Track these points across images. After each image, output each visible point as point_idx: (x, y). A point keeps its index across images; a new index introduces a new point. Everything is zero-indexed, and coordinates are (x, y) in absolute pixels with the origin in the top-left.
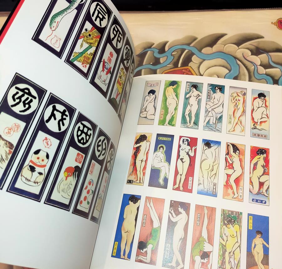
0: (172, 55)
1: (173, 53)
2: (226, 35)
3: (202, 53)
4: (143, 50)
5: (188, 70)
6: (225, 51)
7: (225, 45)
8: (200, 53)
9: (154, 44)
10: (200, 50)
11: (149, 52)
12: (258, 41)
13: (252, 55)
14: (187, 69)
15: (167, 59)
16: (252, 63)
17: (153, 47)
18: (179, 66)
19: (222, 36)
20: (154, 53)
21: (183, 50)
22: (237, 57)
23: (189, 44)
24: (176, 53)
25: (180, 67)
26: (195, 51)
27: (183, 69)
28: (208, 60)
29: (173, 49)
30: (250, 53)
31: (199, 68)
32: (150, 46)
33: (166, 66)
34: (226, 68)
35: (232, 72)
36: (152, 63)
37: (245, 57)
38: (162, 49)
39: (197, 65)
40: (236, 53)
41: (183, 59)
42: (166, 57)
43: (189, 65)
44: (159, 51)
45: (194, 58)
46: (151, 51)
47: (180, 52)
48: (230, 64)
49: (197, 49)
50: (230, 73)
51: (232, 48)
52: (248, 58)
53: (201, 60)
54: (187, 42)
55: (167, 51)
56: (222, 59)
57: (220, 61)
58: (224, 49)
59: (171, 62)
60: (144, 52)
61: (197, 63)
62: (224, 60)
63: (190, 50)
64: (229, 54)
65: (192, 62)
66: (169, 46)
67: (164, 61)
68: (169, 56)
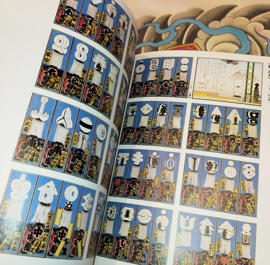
0: (175, 30)
1: (177, 28)
3: (209, 27)
4: (143, 25)
5: (193, 47)
6: (234, 25)
7: (234, 19)
8: (207, 28)
9: (155, 18)
10: (207, 25)
11: (150, 27)
13: (265, 29)
14: (192, 46)
15: (169, 35)
16: (265, 39)
17: (154, 21)
18: (184, 42)
19: (232, 8)
20: (155, 28)
21: (188, 25)
22: (248, 32)
23: (194, 18)
24: (180, 28)
25: (185, 44)
26: (201, 25)
27: (188, 46)
30: (262, 27)
31: (205, 44)
32: (150, 21)
33: (168, 43)
34: (236, 44)
35: (242, 48)
36: (152, 40)
37: (258, 32)
38: (164, 24)
39: (204, 42)
40: (247, 27)
42: (169, 33)
43: (194, 42)
44: (161, 26)
45: (200, 34)
46: (151, 26)
47: (184, 27)
48: (241, 40)
49: (203, 23)
51: (242, 22)
52: (260, 33)
53: (208, 36)
54: (192, 16)
55: (170, 26)
56: (231, 34)
57: (229, 36)
58: (234, 23)
59: (174, 38)
60: (144, 28)
61: (203, 39)
62: (233, 36)
63: (195, 25)
64: (239, 28)
65: (198, 38)
66: (172, 19)
67: (166, 37)
68: (172, 31)
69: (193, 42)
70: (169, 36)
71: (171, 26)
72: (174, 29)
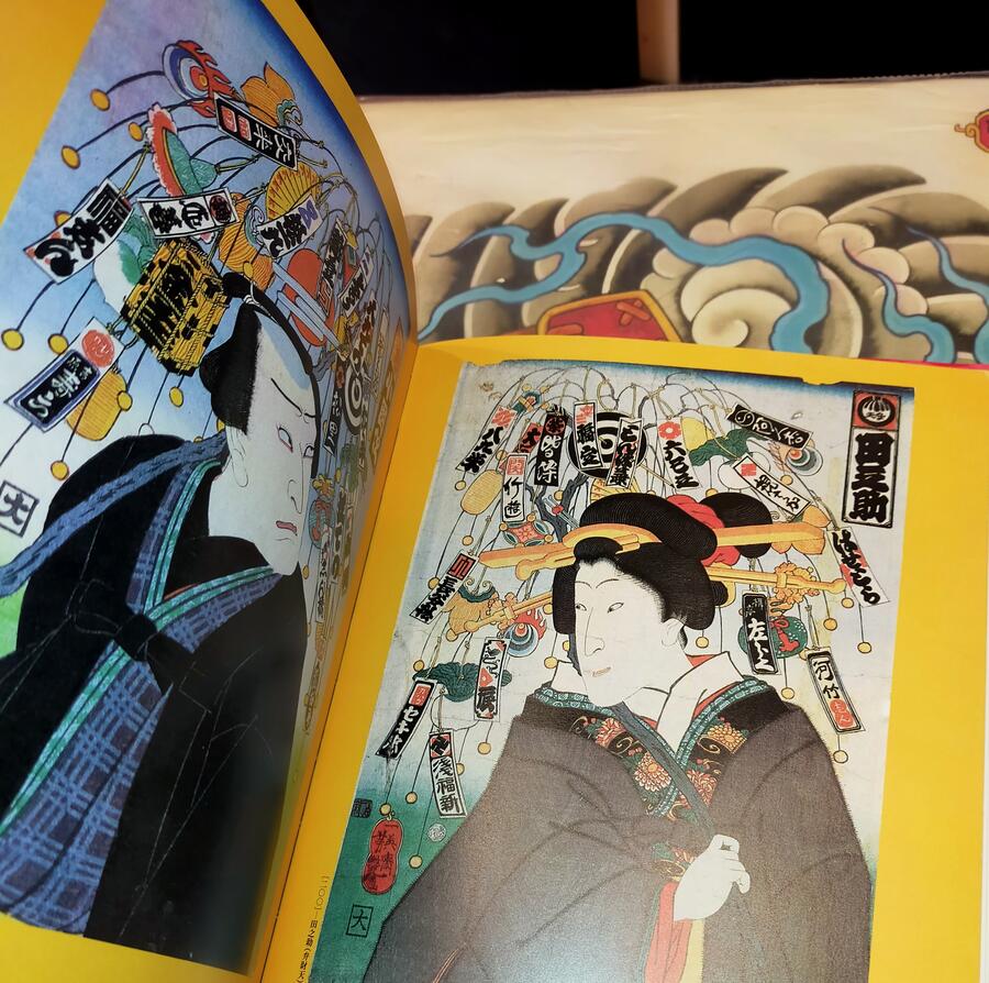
0: (578, 249)
1: (583, 244)
2: (781, 173)
3: (692, 241)
4: (471, 232)
5: (637, 303)
6: (777, 232)
7: (777, 213)
8: (685, 241)
9: (512, 210)
10: (684, 232)
11: (493, 243)
12: (904, 196)
13: (877, 244)
14: (635, 299)
15: (560, 264)
16: (878, 277)
17: (508, 221)
18: (606, 288)
19: (769, 176)
20: (512, 241)
21: (620, 232)
22: (821, 254)
23: (642, 210)
24: (594, 242)
25: (610, 293)
26: (664, 233)
27: (619, 301)
28: (711, 266)
29: (584, 228)
30: (869, 239)
31: (678, 294)
32: (496, 219)
33: (556, 290)
34: (782, 294)
35: (801, 307)
36: (502, 280)
37: (853, 254)
38: (542, 229)
39: (674, 285)
40: (817, 238)
41: (619, 263)
42: (558, 257)
43: (642, 286)
44: (531, 235)
45: (661, 260)
46: (498, 235)
47: (608, 239)
48: (797, 279)
49: (673, 226)
50: (796, 311)
51: (803, 222)
52: (862, 259)
53: (686, 268)
54: (637, 201)
55: (562, 235)
56: (765, 260)
57: (758, 269)
58: (775, 225)
59: (576, 274)
60: (474, 241)
61: (671, 276)
62: (770, 267)
63: (645, 232)
64: (793, 241)
65: (653, 274)
66: (568, 216)
67: (550, 272)
68: (569, 251)
69: (637, 287)
70: (557, 269)
71: (566, 235)
72: (574, 245)
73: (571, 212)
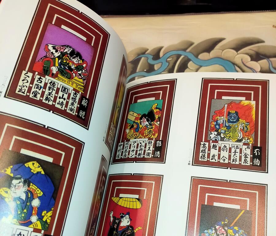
0: (167, 61)
1: (168, 60)
2: (224, 39)
3: (199, 59)
4: (136, 56)
6: (223, 57)
7: (223, 51)
8: (196, 59)
9: (148, 50)
10: (197, 56)
11: (143, 59)
12: (259, 46)
13: (252, 60)
16: (252, 70)
17: (146, 53)
19: (220, 40)
20: (148, 59)
21: (179, 56)
22: (235, 63)
23: (185, 50)
24: (171, 59)
26: (191, 56)
28: (204, 66)
29: (168, 55)
30: (249, 59)
32: (143, 52)
33: (161, 73)
36: (145, 70)
37: (245, 63)
38: (156, 55)
40: (234, 58)
41: (178, 65)
42: (161, 63)
44: (153, 57)
45: (190, 64)
46: (144, 57)
47: (175, 58)
49: (194, 55)
51: (230, 54)
52: (247, 64)
53: (197, 67)
54: (183, 47)
55: (162, 57)
56: (220, 65)
57: (218, 67)
58: (222, 54)
59: (166, 69)
60: (137, 59)
61: (193, 69)
62: (221, 67)
63: (186, 56)
64: (227, 59)
65: (188, 69)
66: (164, 51)
67: (158, 68)
68: (164, 62)
70: (161, 67)
71: (163, 57)
72: (165, 60)
73: (165, 50)
